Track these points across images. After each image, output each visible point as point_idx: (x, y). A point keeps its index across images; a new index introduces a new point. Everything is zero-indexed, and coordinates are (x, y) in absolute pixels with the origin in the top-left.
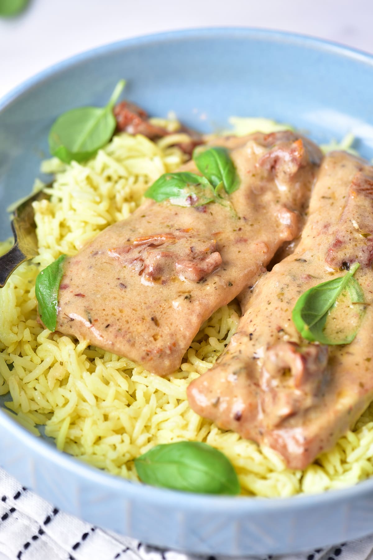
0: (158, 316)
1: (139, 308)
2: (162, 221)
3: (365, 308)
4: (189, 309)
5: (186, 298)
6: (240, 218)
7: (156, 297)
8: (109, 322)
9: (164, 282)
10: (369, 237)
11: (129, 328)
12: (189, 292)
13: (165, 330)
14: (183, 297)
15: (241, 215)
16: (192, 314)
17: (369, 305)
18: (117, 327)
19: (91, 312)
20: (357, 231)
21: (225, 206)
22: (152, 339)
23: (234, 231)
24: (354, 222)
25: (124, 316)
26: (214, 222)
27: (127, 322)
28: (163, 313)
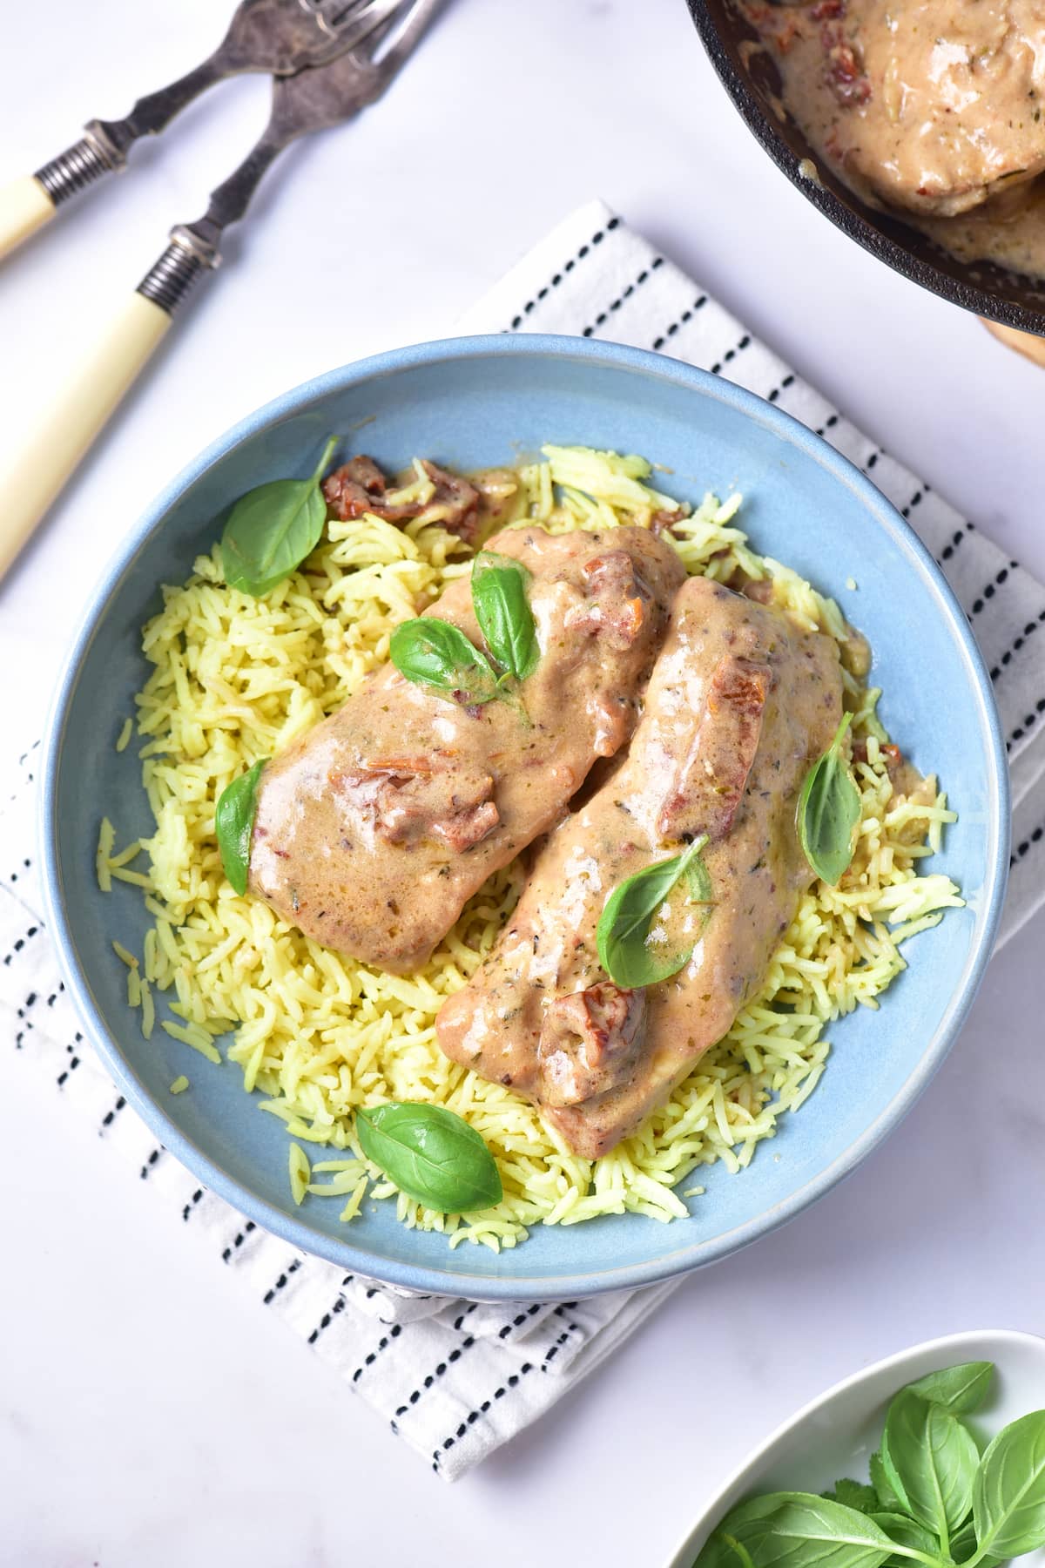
0: (398, 897)
1: (370, 886)
2: (413, 728)
3: (711, 911)
4: (445, 890)
5: (442, 872)
6: (533, 727)
7: (396, 868)
8: (323, 908)
9: (409, 848)
10: (727, 794)
11: (354, 918)
12: (448, 862)
13: (408, 920)
14: (436, 872)
15: (535, 722)
16: (448, 899)
17: (717, 904)
18: (335, 918)
19: (298, 889)
20: (711, 780)
21: (513, 706)
22: (388, 934)
23: (524, 749)
24: (707, 764)
25: (346, 898)
26: (493, 735)
27: (351, 909)
28: (407, 892)
